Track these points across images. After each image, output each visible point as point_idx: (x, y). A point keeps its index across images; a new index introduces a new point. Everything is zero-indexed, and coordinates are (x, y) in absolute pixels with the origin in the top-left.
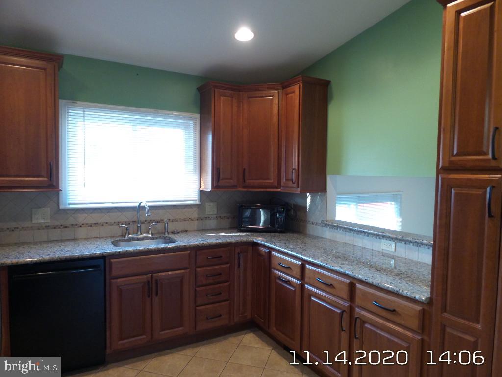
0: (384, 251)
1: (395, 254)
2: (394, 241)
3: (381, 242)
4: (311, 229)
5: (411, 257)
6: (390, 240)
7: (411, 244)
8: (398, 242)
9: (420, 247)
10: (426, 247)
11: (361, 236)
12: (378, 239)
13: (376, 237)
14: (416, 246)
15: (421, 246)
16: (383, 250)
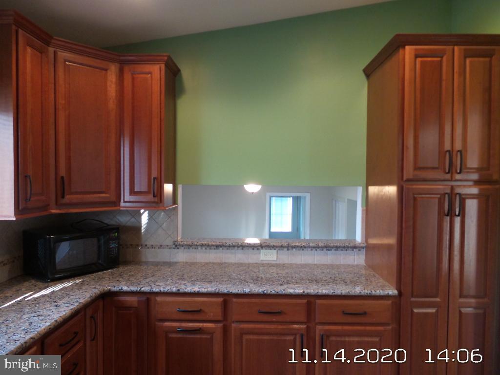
0: (263, 262)
1: (278, 262)
2: (275, 249)
3: (260, 253)
4: (149, 255)
5: (293, 262)
6: (271, 249)
7: (294, 249)
8: (279, 249)
9: (303, 250)
10: (310, 249)
11: (233, 251)
12: (255, 251)
13: (253, 249)
14: (299, 250)
15: (305, 249)
16: (262, 260)
